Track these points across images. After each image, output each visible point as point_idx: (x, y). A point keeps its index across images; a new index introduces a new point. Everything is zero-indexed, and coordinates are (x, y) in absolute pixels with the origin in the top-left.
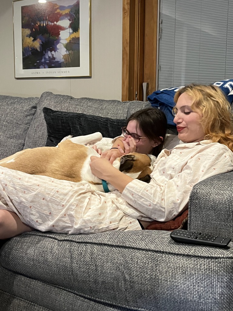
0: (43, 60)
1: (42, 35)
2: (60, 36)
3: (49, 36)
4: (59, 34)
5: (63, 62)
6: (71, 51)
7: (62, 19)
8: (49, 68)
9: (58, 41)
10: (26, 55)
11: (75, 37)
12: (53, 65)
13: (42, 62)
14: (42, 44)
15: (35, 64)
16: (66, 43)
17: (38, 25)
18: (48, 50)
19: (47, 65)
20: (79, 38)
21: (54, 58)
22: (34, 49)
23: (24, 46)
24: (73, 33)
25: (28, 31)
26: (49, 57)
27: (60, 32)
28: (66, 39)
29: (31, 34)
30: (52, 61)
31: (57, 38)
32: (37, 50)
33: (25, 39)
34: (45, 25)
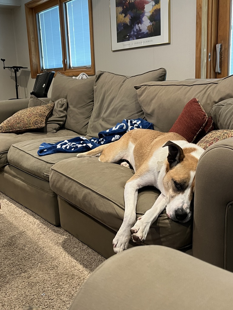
0: (132, 33)
1: (131, 11)
2: (145, 9)
3: (137, 11)
4: (144, 8)
5: (147, 33)
6: (154, 22)
8: (137, 39)
9: (143, 14)
10: (120, 30)
11: (157, 8)
12: (139, 36)
13: (131, 35)
14: (131, 18)
16: (150, 15)
17: (128, 3)
18: (136, 24)
19: (136, 37)
20: (160, 9)
21: (140, 30)
22: (125, 24)
23: (118, 22)
24: (155, 5)
25: (120, 9)
26: (137, 30)
27: (145, 5)
28: (150, 12)
29: (123, 10)
30: (139, 33)
31: (142, 11)
32: (127, 24)
33: (118, 16)
34: (133, 1)
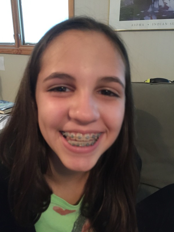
0: (150, 10)
12: (163, 16)
15: (138, 15)
21: (166, 7)
26: (160, 6)
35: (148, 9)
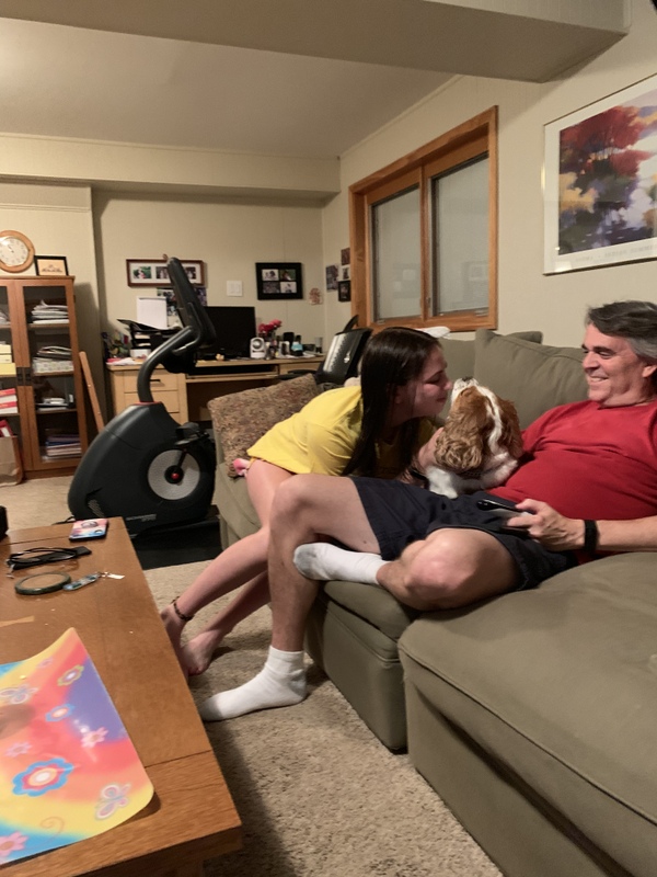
0: (600, 231)
1: (600, 179)
2: (639, 173)
3: (616, 178)
4: (636, 170)
5: (642, 229)
7: (645, 136)
8: (612, 244)
9: (632, 186)
10: (566, 227)
12: (620, 238)
13: (597, 235)
14: (598, 196)
15: (584, 241)
16: (652, 185)
17: (593, 161)
18: (611, 208)
19: (610, 239)
21: (623, 223)
22: (582, 211)
23: (563, 209)
25: (571, 177)
26: (613, 222)
27: (638, 164)
28: (651, 178)
29: (577, 180)
30: (619, 229)
31: (631, 178)
32: (587, 213)
33: (565, 194)
34: (606, 157)
35: (596, 230)
